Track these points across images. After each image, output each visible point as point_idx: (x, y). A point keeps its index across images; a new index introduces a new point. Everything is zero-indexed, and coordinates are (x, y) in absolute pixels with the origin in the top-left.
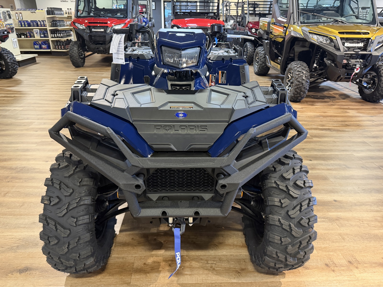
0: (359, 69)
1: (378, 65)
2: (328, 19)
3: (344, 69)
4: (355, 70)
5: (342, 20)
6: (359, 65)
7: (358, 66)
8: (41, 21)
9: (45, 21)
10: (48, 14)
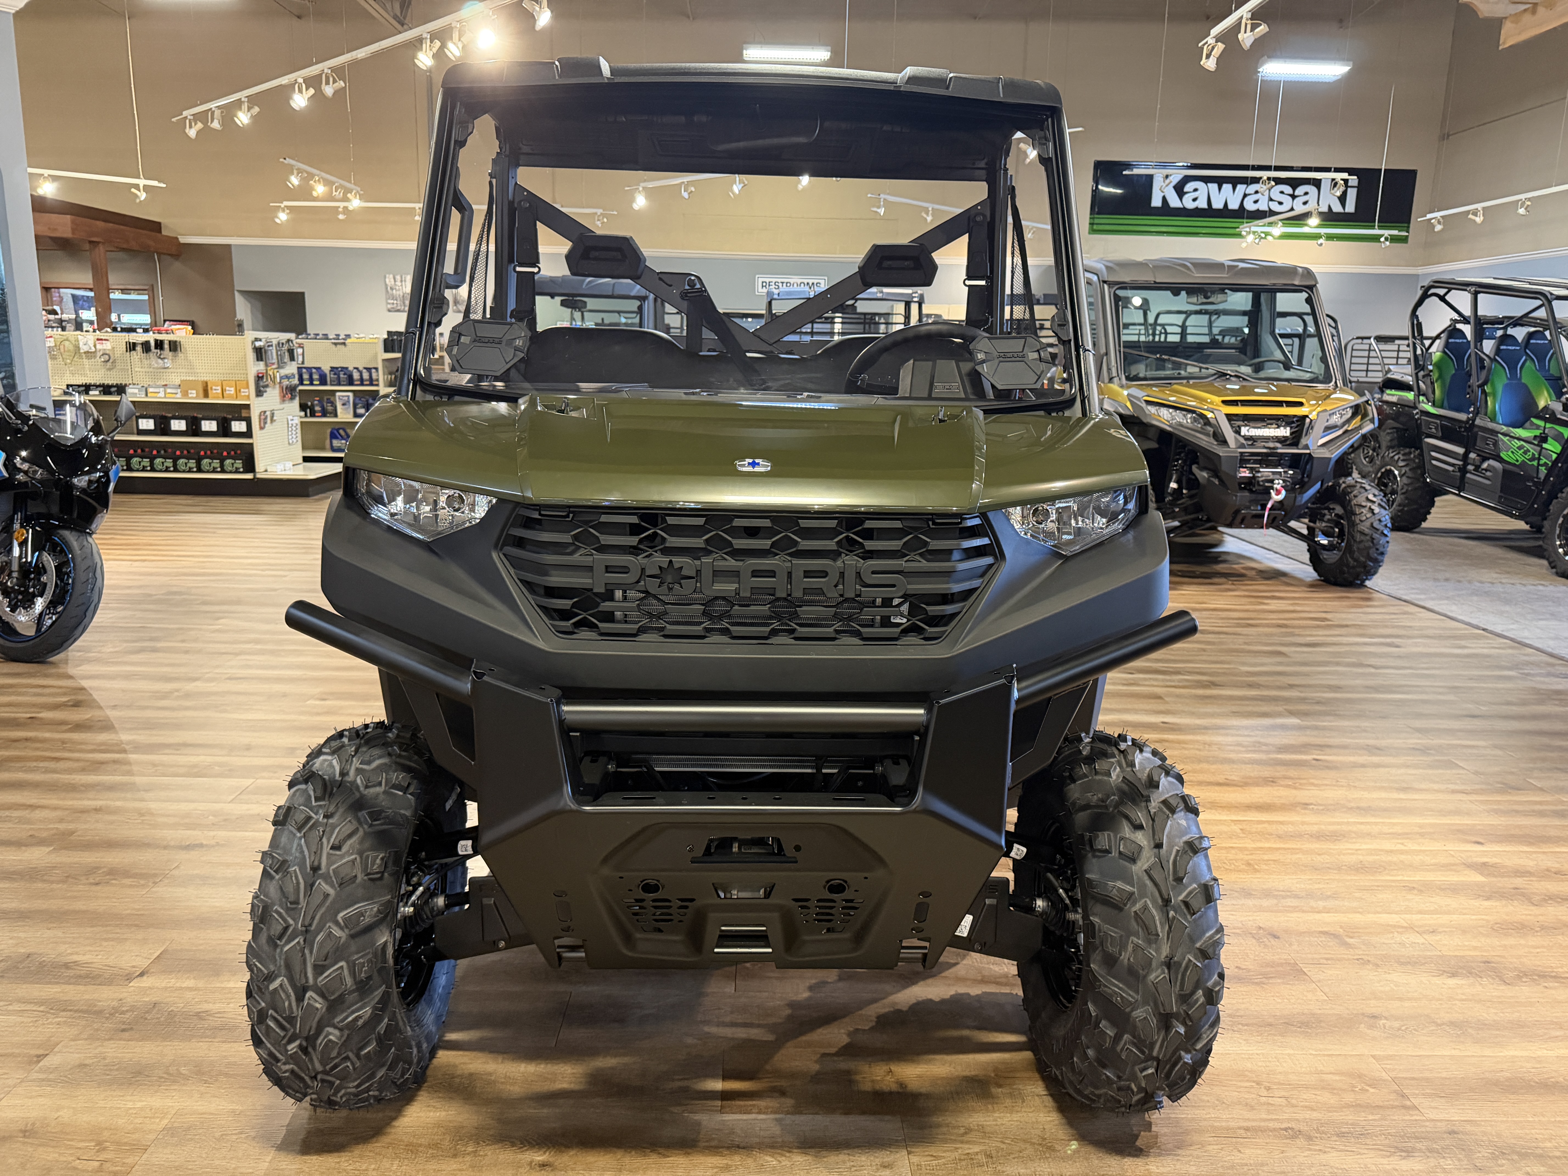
0: (1284, 492)
1: (1343, 485)
2: (1203, 370)
3: (1247, 494)
4: (1273, 493)
5: (1237, 371)
6: (1281, 482)
7: (1278, 484)
8: (364, 371)
9: (376, 369)
10: (386, 350)
